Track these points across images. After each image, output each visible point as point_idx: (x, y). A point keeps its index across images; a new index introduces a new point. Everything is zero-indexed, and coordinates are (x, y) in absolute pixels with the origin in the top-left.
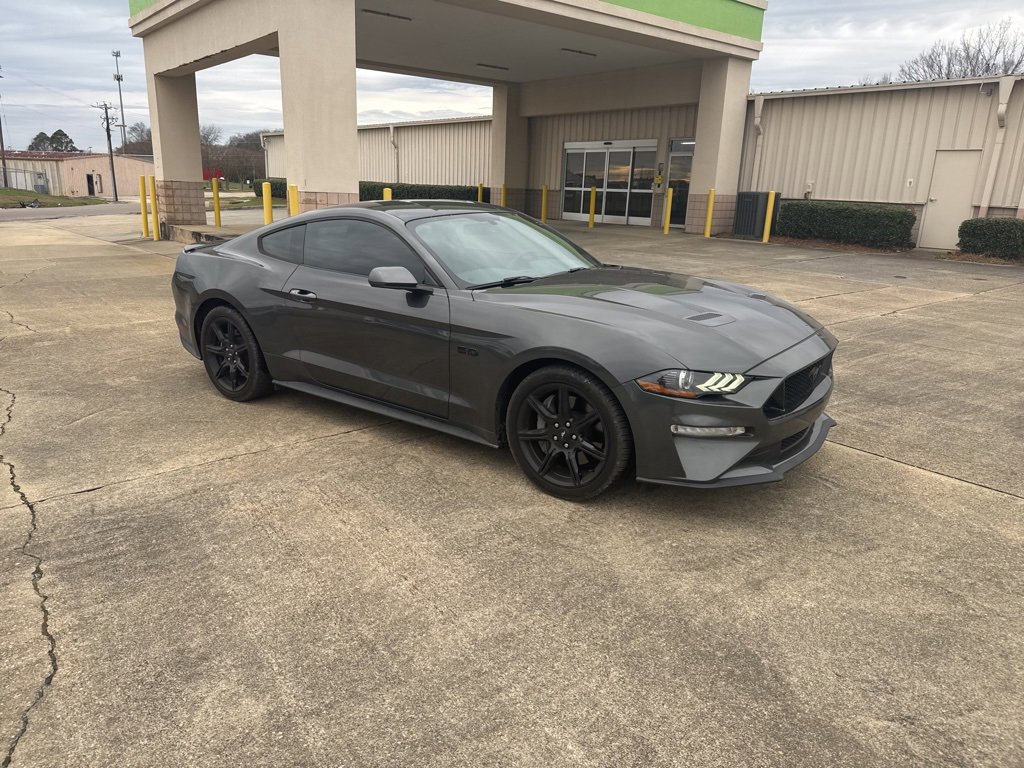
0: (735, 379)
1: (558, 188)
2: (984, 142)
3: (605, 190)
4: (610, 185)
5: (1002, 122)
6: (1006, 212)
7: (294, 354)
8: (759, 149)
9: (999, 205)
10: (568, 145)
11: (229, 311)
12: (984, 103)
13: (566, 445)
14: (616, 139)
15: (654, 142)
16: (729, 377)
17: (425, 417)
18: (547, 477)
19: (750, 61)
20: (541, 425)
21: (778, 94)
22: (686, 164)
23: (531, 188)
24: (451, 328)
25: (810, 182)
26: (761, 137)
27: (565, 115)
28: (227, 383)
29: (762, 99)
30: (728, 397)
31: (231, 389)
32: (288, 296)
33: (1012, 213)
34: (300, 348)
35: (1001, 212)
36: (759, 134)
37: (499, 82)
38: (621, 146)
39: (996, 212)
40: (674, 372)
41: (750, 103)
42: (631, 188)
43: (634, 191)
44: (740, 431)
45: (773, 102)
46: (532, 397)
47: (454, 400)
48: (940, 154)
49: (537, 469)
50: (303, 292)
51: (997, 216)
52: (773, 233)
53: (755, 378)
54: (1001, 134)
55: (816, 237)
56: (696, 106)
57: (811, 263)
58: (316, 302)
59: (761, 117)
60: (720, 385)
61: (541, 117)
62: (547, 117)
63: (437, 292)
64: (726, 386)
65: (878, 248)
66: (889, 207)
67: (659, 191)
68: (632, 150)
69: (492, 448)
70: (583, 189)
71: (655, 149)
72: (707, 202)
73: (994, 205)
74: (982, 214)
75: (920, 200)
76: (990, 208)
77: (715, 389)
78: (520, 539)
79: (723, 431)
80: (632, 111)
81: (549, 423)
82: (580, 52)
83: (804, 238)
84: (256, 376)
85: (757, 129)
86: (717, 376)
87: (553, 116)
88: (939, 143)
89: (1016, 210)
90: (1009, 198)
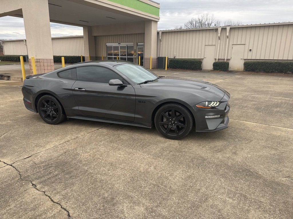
0: (217, 103)
1: (105, 56)
2: (216, 43)
3: (120, 57)
4: (121, 56)
5: (219, 38)
6: (222, 60)
7: (76, 108)
8: (161, 45)
9: (220, 58)
10: (107, 44)
11: (50, 96)
12: (215, 33)
13: (174, 125)
14: (121, 43)
15: (133, 44)
16: (216, 103)
17: (125, 122)
18: (168, 134)
19: (157, 22)
20: (165, 120)
21: (165, 31)
22: (142, 49)
23: (97, 56)
24: (136, 96)
25: (175, 54)
26: (161, 42)
27: (106, 36)
28: (49, 119)
29: (161, 32)
30: (216, 107)
31: (51, 121)
32: (74, 90)
33: (223, 60)
34: (78, 105)
35: (221, 60)
36: (161, 41)
37: (85, 26)
38: (123, 44)
39: (220, 60)
40: (204, 102)
41: (158, 33)
42: (127, 56)
43: (128, 57)
44: (219, 116)
45: (164, 33)
46: (163, 113)
47: (137, 116)
48: (206, 46)
49: (165, 132)
50: (79, 88)
51: (220, 61)
52: (168, 67)
53: (222, 102)
54: (219, 41)
55: (179, 68)
56: (144, 34)
57: (181, 75)
58: (86, 91)
59: (161, 37)
60: (214, 105)
61: (98, 36)
62: (100, 36)
63: (128, 86)
64: (216, 105)
65: (194, 70)
66: (196, 60)
67: (135, 57)
68: (126, 46)
69: (149, 128)
70: (113, 56)
71: (133, 46)
72: (150, 60)
74: (217, 61)
75: (202, 58)
76: (219, 59)
77: (213, 106)
78: (171, 151)
79: (216, 116)
80: (125, 35)
81: (168, 119)
82: (111, 18)
83: (176, 68)
84: (61, 116)
85: (160, 40)
86: (213, 103)
87: (102, 36)
88: (205, 43)
89: (224, 59)
90: (222, 57)
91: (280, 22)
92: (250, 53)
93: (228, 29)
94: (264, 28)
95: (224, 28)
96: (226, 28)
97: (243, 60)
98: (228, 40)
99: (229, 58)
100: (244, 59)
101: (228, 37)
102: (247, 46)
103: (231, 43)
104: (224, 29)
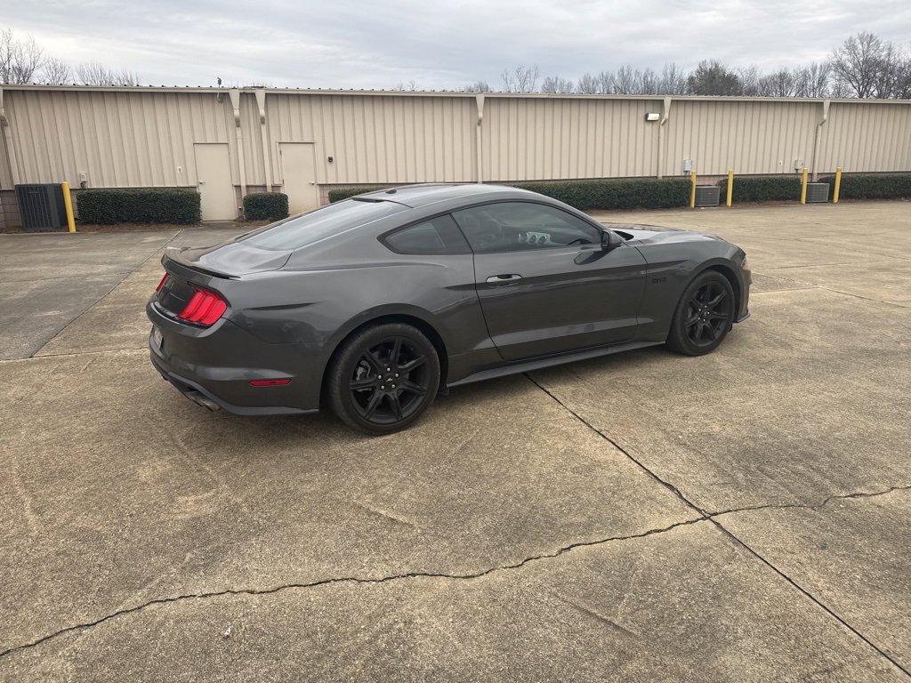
2: (228, 137)
5: (238, 123)
6: (258, 189)
8: (10, 141)
9: (252, 184)
12: (219, 108)
24: (647, 267)
25: (82, 172)
26: (8, 129)
32: (486, 285)
33: (262, 189)
35: (254, 189)
36: (6, 125)
39: (251, 189)
48: (196, 146)
51: (253, 192)
52: (80, 224)
54: (239, 131)
58: (523, 281)
59: (4, 108)
73: (249, 184)
74: (244, 194)
75: (192, 184)
76: (247, 186)
85: (4, 120)
88: (194, 137)
89: (265, 186)
90: (257, 179)
91: (365, 89)
92: (331, 168)
93: (260, 96)
94: (332, 101)
95: (246, 91)
96: (254, 94)
97: (318, 187)
98: (264, 128)
99: (277, 182)
100: (320, 185)
101: (263, 121)
102: (318, 146)
103: (274, 139)
104: (248, 96)
